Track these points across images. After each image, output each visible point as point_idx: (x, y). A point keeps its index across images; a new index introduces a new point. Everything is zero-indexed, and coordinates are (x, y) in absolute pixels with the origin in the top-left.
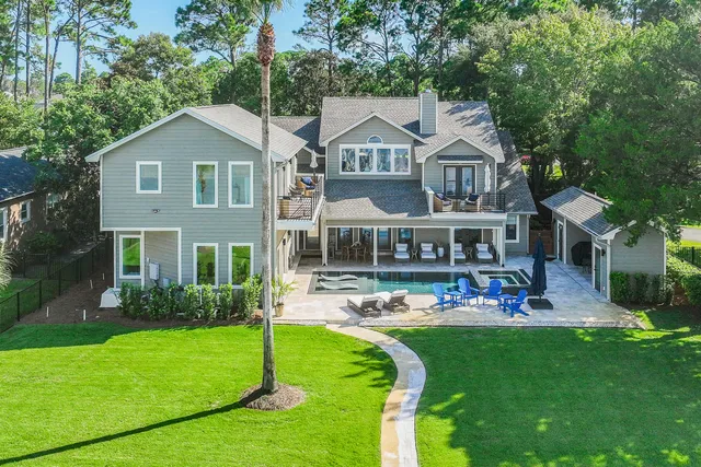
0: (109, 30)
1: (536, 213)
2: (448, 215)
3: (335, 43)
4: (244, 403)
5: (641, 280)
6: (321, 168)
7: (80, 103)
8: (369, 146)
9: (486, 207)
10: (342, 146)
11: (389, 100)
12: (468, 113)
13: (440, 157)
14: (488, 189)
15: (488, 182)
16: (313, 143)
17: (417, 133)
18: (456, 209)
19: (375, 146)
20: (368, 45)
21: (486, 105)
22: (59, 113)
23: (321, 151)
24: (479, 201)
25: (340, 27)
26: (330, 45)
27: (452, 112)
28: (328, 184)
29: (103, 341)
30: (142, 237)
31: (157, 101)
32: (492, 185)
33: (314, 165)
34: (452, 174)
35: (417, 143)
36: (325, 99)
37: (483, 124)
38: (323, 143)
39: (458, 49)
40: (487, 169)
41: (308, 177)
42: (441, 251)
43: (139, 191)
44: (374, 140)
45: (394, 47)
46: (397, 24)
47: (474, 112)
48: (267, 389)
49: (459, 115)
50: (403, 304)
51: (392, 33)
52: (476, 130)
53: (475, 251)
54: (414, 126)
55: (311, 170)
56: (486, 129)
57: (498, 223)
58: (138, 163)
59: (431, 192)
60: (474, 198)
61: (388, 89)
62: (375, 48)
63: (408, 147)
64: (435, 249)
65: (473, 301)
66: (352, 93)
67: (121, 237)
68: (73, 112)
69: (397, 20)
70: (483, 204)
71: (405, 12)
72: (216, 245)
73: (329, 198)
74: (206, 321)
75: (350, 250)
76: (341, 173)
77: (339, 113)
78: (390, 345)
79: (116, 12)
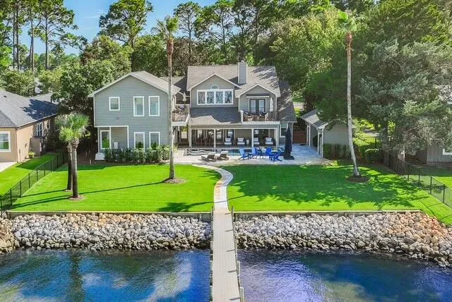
0: (61, 30)
1: (296, 122)
2: (250, 122)
3: (193, 33)
4: (163, 182)
5: (338, 147)
6: (188, 102)
7: (74, 72)
8: (212, 90)
9: (270, 118)
10: (198, 91)
11: (223, 66)
12: (263, 72)
13: (248, 95)
14: (271, 110)
15: (271, 106)
16: (184, 89)
17: (237, 83)
18: (254, 120)
19: (215, 91)
20: (212, 34)
21: (274, 68)
22: (66, 77)
23: (188, 93)
24: (266, 116)
25: (196, 24)
26: (190, 35)
27: (255, 71)
28: (191, 109)
29: (103, 168)
30: (110, 131)
31: (109, 70)
32: (274, 108)
33: (184, 100)
34: (254, 103)
35: (236, 88)
36: (189, 67)
37: (271, 78)
38: (189, 89)
39: (264, 36)
40: (271, 100)
41: (182, 106)
42: (248, 141)
43: (110, 110)
44: (214, 87)
45: (228, 34)
46: (230, 21)
47: (267, 72)
48: (171, 177)
49: (259, 73)
50: (226, 157)
51: (227, 27)
52: (267, 81)
53: (265, 140)
54: (235, 80)
55: (183, 103)
56: (272, 80)
57: (276, 126)
58: (110, 98)
59: (242, 112)
60: (263, 114)
61: (225, 60)
62: (217, 36)
63: (232, 90)
64: (245, 140)
65: (258, 157)
66: (203, 63)
67: (101, 131)
68: (72, 77)
69: (230, 19)
70: (268, 118)
71: (235, 13)
72: (144, 133)
73: (192, 116)
74: (141, 163)
75: (202, 141)
76: (198, 104)
77: (196, 74)
78: (219, 170)
79: (64, 19)
